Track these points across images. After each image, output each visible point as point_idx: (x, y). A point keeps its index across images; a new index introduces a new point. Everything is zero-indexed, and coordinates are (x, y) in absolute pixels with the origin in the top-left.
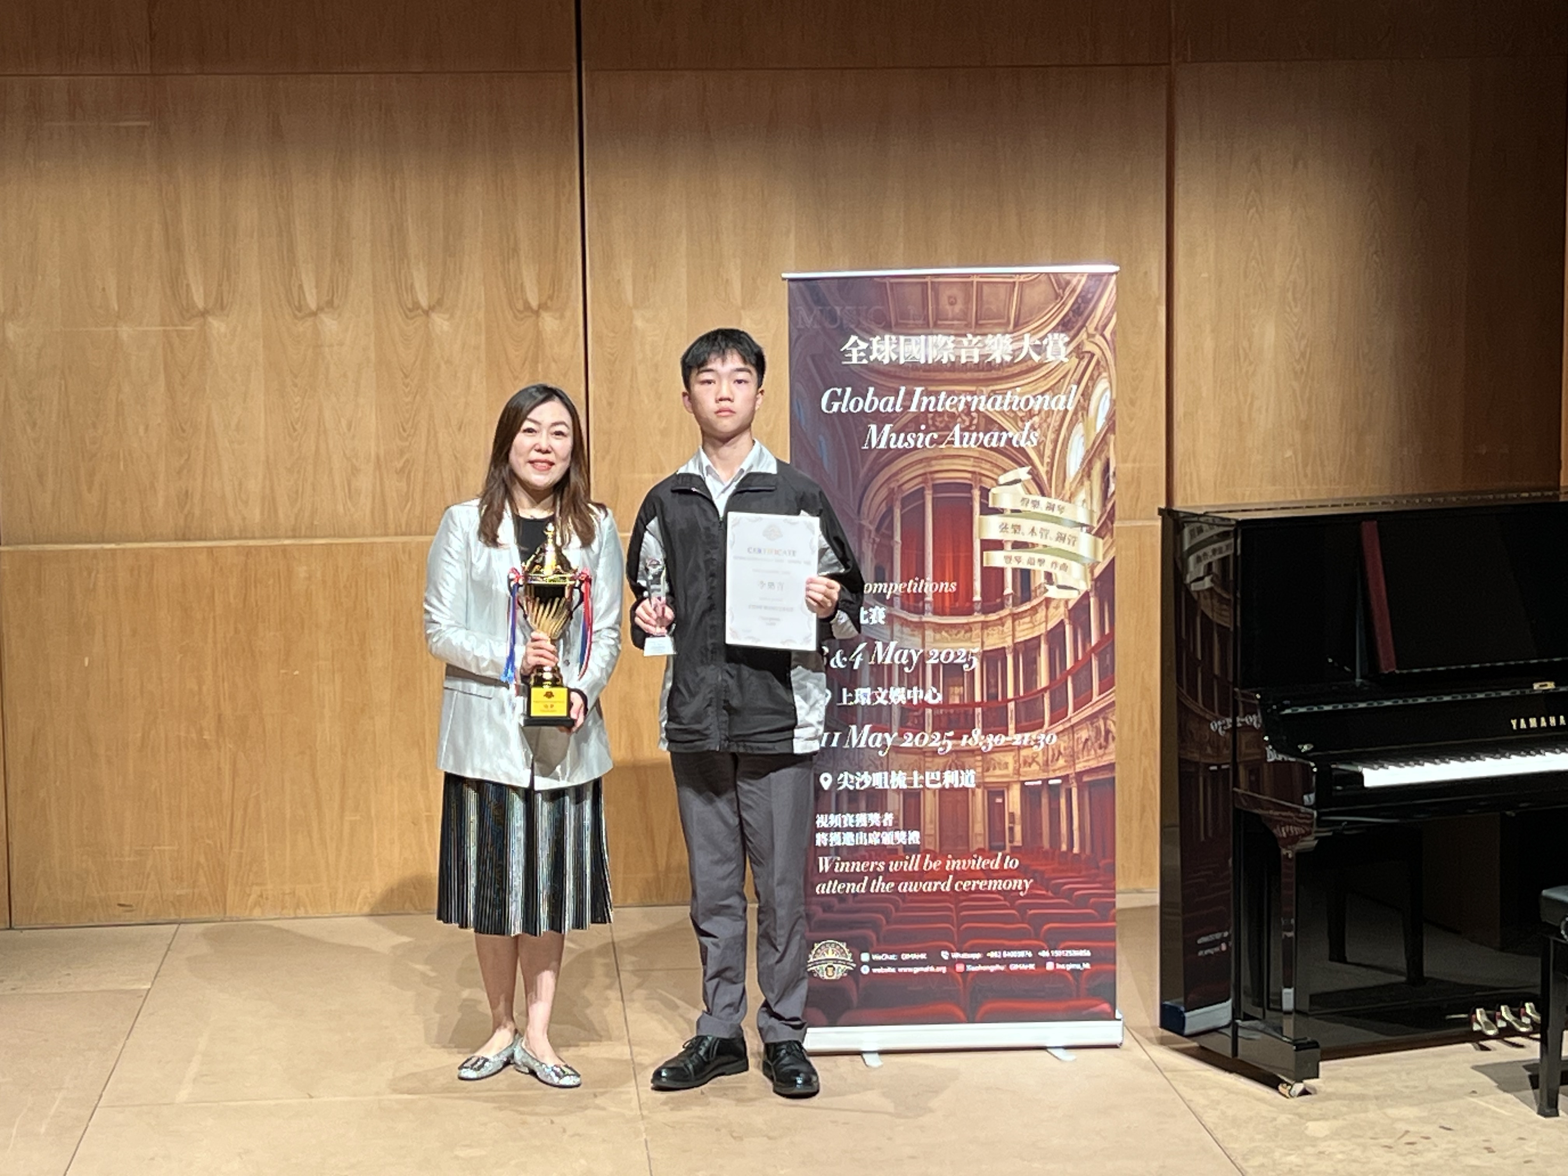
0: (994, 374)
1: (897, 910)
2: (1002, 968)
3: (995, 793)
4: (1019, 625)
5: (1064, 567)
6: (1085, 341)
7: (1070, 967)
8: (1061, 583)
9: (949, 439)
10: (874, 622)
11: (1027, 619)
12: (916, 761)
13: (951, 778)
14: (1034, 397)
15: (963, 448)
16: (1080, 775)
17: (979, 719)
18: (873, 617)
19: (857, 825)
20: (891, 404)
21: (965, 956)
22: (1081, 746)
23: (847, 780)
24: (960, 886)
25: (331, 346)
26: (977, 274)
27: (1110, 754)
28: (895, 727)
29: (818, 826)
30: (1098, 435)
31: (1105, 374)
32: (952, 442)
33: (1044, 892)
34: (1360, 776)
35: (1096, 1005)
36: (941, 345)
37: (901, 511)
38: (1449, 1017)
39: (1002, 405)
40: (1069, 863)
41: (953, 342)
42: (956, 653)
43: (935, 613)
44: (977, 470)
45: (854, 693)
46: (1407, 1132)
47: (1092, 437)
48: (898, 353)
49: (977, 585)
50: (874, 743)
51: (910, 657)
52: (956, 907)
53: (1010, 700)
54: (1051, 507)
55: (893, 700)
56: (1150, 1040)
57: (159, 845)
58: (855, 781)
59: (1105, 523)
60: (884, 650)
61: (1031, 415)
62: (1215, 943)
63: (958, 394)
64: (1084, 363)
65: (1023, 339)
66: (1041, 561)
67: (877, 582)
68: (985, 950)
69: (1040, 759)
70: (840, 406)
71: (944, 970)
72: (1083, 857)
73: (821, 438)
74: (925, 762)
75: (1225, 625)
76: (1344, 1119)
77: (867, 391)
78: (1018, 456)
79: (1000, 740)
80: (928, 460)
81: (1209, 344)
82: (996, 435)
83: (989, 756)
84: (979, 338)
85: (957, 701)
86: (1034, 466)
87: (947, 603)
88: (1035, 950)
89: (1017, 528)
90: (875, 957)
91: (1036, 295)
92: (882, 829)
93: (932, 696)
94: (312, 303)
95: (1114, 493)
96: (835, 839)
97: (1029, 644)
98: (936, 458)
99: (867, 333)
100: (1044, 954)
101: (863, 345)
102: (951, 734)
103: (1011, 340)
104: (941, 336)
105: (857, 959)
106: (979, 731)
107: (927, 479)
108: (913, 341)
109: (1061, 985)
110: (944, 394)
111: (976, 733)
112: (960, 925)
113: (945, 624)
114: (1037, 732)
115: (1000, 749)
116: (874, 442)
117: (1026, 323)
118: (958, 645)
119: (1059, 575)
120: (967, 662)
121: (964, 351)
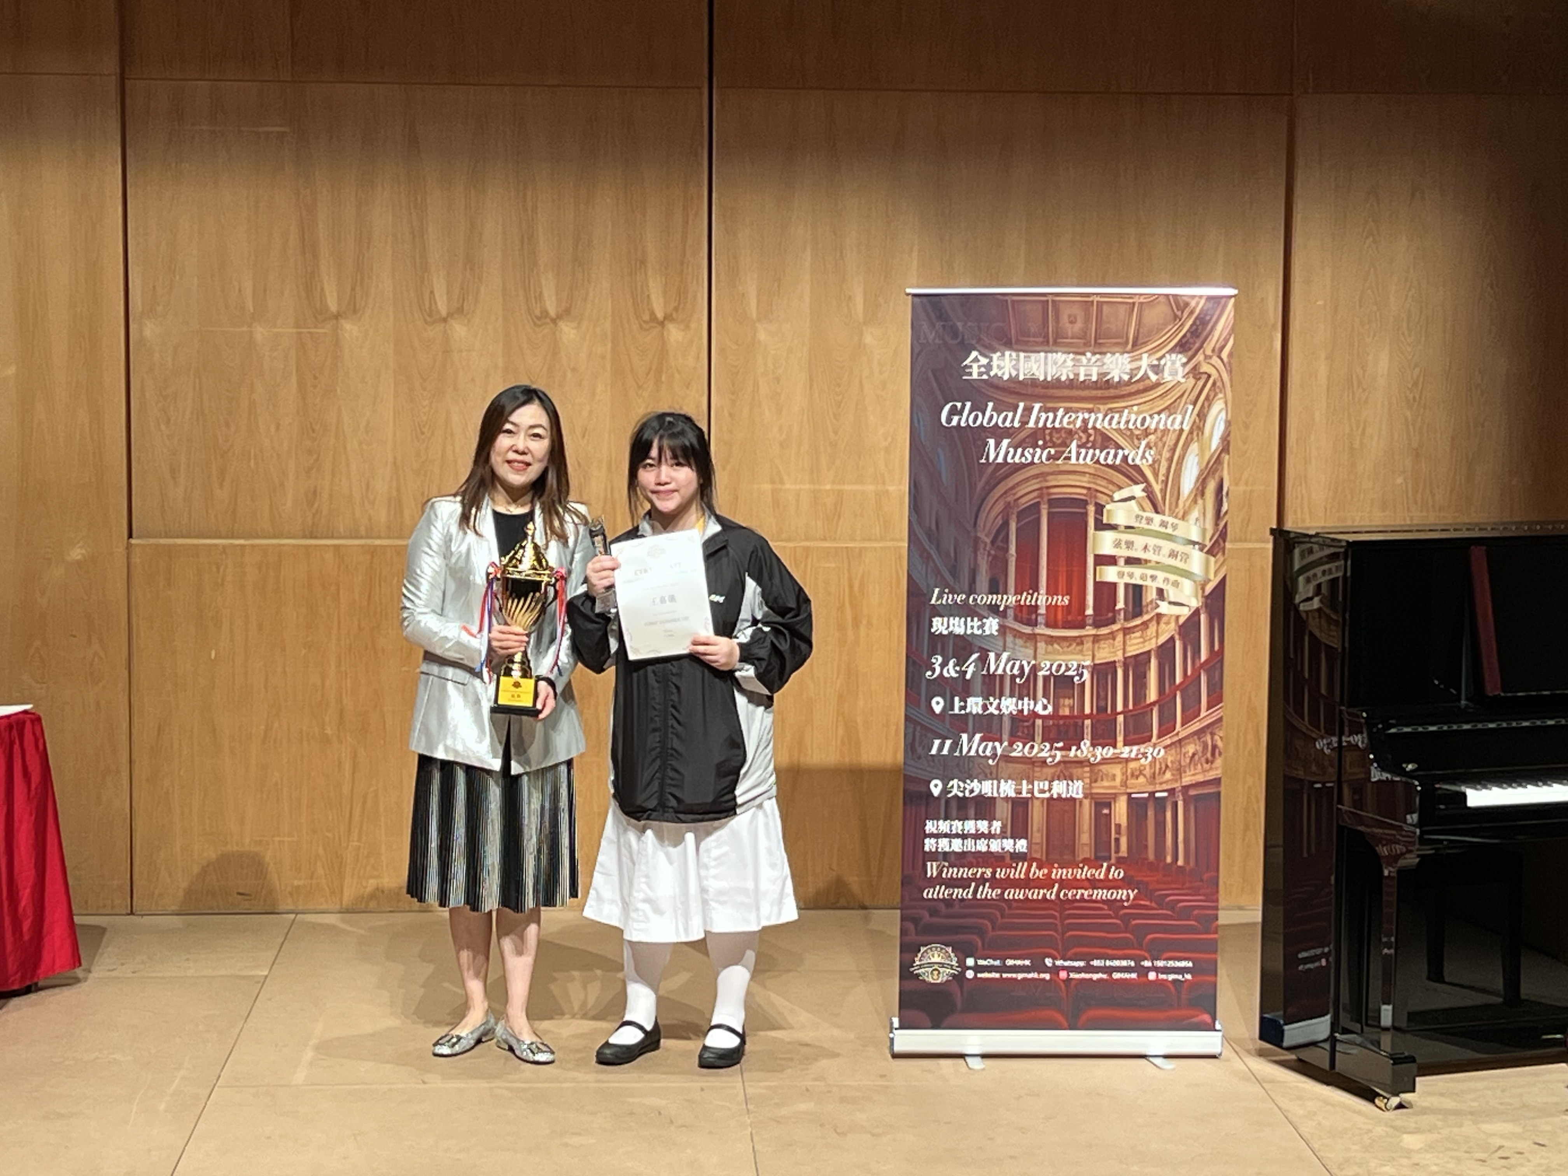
0: (1112, 392)
1: (1003, 916)
2: (1105, 976)
3: (1103, 804)
4: (1130, 639)
5: (1176, 584)
6: (1202, 363)
7: (1171, 977)
8: (1172, 599)
9: (1065, 455)
10: (988, 633)
11: (1138, 634)
12: (1025, 770)
13: (1059, 788)
14: (1151, 416)
15: (1079, 464)
16: (1186, 788)
17: (1088, 731)
18: (986, 628)
19: (966, 832)
20: (1011, 419)
21: (1067, 964)
22: (1188, 760)
23: (956, 787)
24: (1065, 895)
25: (460, 351)
26: (1097, 294)
27: (1217, 768)
28: (1005, 736)
29: (927, 832)
30: (1212, 456)
31: (1220, 395)
32: (1069, 458)
33: (1147, 903)
34: (1464, 796)
35: (1197, 1016)
36: (1060, 363)
37: (1017, 524)
38: (1545, 1037)
39: (1119, 423)
40: (1173, 873)
41: (1073, 360)
42: (1066, 665)
43: (1048, 625)
44: (1092, 486)
45: (966, 702)
46: (1501, 1147)
47: (1207, 458)
48: (1018, 370)
49: (1090, 599)
50: (984, 752)
51: (1022, 668)
52: (1061, 915)
53: (1120, 713)
54: (1164, 524)
55: (1004, 711)
56: (1248, 1052)
57: (279, 836)
58: (965, 788)
59: (1216, 541)
60: (996, 661)
61: (1147, 433)
62: (1317, 958)
63: (1077, 412)
64: (1200, 383)
65: (1141, 359)
66: (1153, 578)
67: (992, 593)
68: (1088, 958)
69: (1148, 772)
70: (960, 419)
71: (1047, 976)
72: (1188, 868)
73: (940, 450)
74: (1034, 771)
75: (1332, 645)
76: (1439, 1133)
77: (987, 406)
78: (1133, 474)
79: (1109, 752)
80: (1043, 475)
81: (1323, 370)
82: (1112, 452)
83: (1097, 768)
84: (1098, 356)
85: (1067, 713)
86: (1149, 484)
87: (1060, 616)
88: (1138, 959)
89: (1129, 545)
90: (981, 962)
91: (1153, 316)
92: (990, 836)
93: (1042, 707)
94: (443, 309)
95: (1226, 513)
96: (944, 845)
97: (1139, 658)
98: (1053, 473)
99: (987, 349)
100: (1147, 964)
101: (984, 361)
102: (1061, 745)
103: (1129, 360)
104: (1060, 354)
105: (962, 964)
106: (1088, 743)
107: (1042, 494)
108: (1033, 358)
109: (1163, 995)
110: (1061, 410)
111: (1085, 744)
112: (1064, 933)
113: (1057, 637)
114: (1145, 745)
115: (1108, 761)
116: (992, 457)
117: (1144, 343)
118: (1069, 657)
119: (1171, 592)
120: (1077, 675)
121: (1082, 369)
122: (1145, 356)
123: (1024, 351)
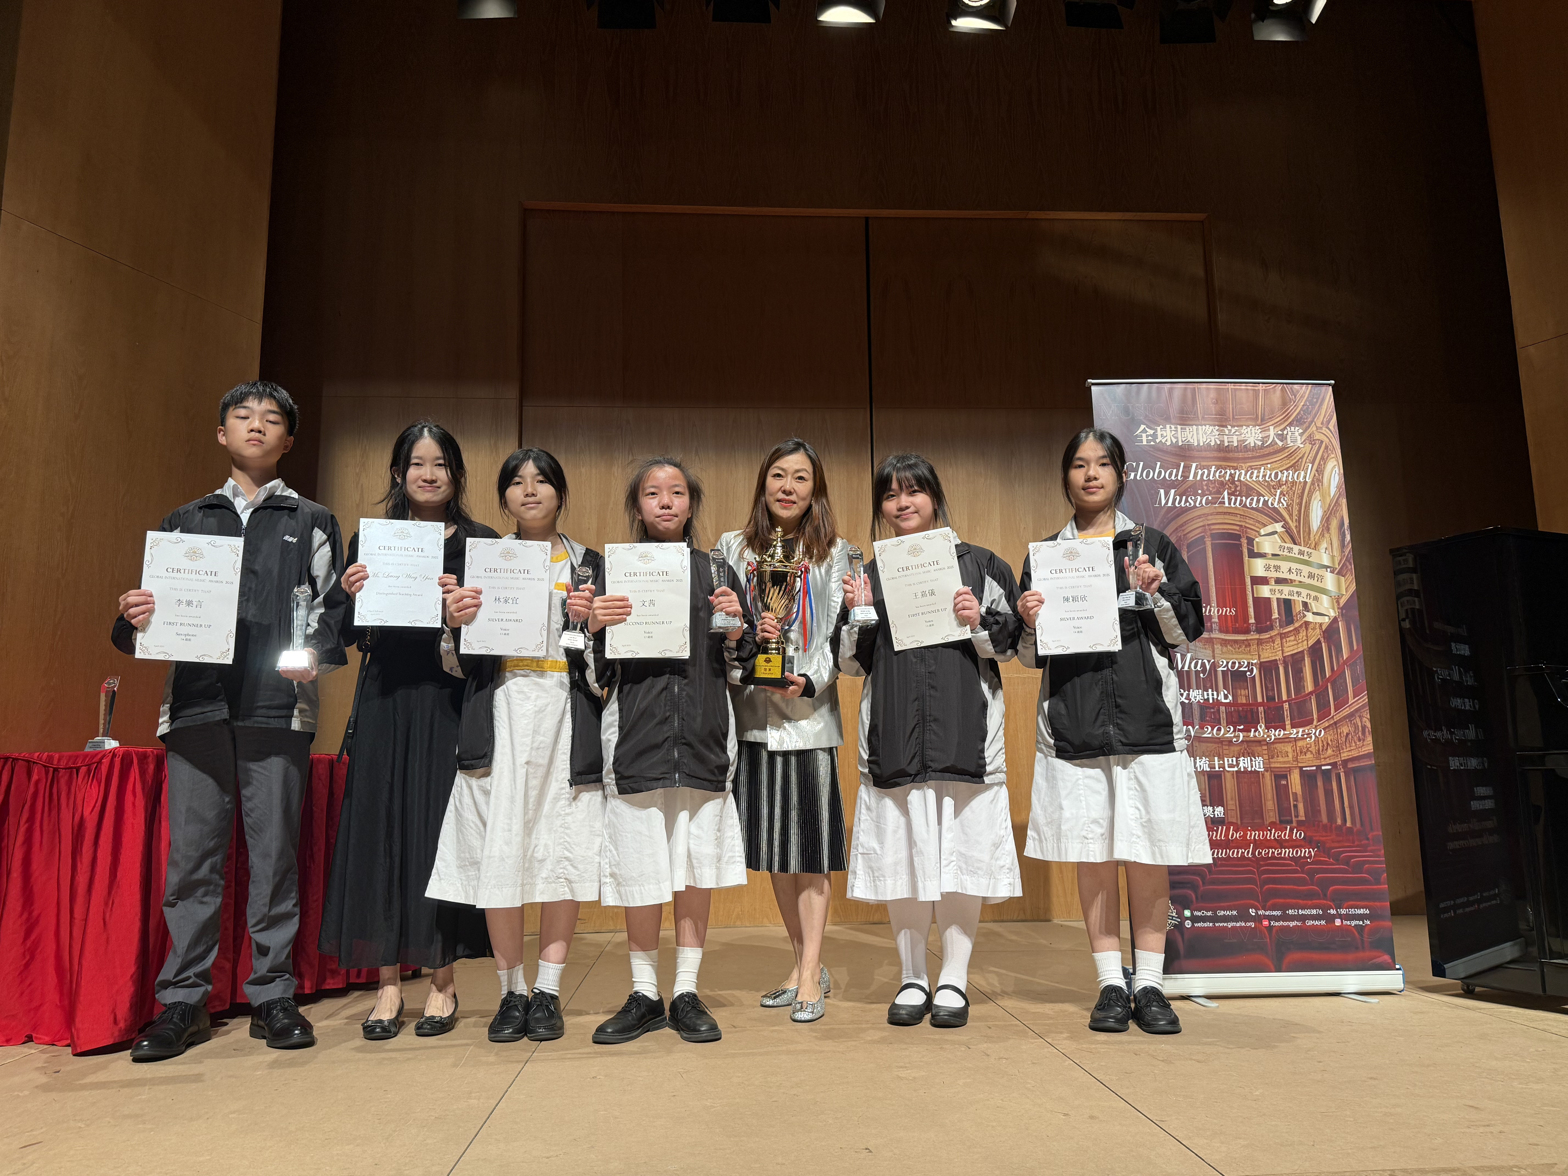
2: (1299, 924)
3: (1280, 776)
4: (1286, 642)
5: (1316, 599)
6: (1316, 433)
8: (1315, 611)
9: (1220, 500)
11: (1292, 638)
12: (1215, 748)
13: (1245, 763)
14: (1281, 471)
15: (1231, 508)
16: (1345, 762)
17: (1262, 716)
20: (1175, 475)
21: (1267, 913)
22: (1344, 739)
24: (1260, 853)
27: (1368, 745)
28: (1196, 721)
30: (1331, 501)
31: (1333, 456)
32: (1224, 503)
33: (1327, 859)
35: (1380, 957)
36: (1209, 433)
37: (1188, 553)
39: (1258, 477)
40: (1344, 833)
41: (1218, 430)
42: (1239, 663)
43: (1221, 631)
44: (1243, 524)
47: (1328, 501)
48: (1176, 438)
49: (1251, 610)
51: (1203, 665)
52: (1259, 871)
53: (1285, 701)
54: (1301, 553)
55: (1193, 699)
60: (1182, 660)
61: (1280, 484)
64: (1316, 448)
65: (1269, 430)
66: (1299, 594)
68: (1284, 908)
69: (1313, 749)
70: (1136, 476)
71: (1253, 924)
72: (1357, 828)
74: (1223, 749)
77: (1155, 466)
78: (1274, 515)
79: (1280, 733)
80: (1206, 515)
82: (1255, 498)
83: (1273, 746)
84: (1236, 428)
85: (1244, 701)
86: (1286, 523)
87: (1230, 624)
88: (1325, 908)
89: (1277, 568)
90: (1197, 913)
91: (1276, 399)
93: (1223, 697)
95: (1349, 543)
97: (1295, 657)
98: (1212, 514)
99: (1152, 423)
101: (1151, 432)
102: (1242, 727)
103: (1260, 430)
104: (1208, 426)
105: (1180, 915)
106: (1263, 726)
107: (1205, 529)
108: (1187, 429)
109: (1349, 939)
110: (1213, 467)
111: (1261, 727)
112: (1261, 888)
113: (1229, 640)
114: (1308, 727)
115: (1281, 740)
116: (1163, 502)
117: (1270, 418)
118: (1241, 656)
119: (1313, 605)
120: (1249, 670)
121: (1226, 437)
122: (1272, 428)
123: (1180, 425)
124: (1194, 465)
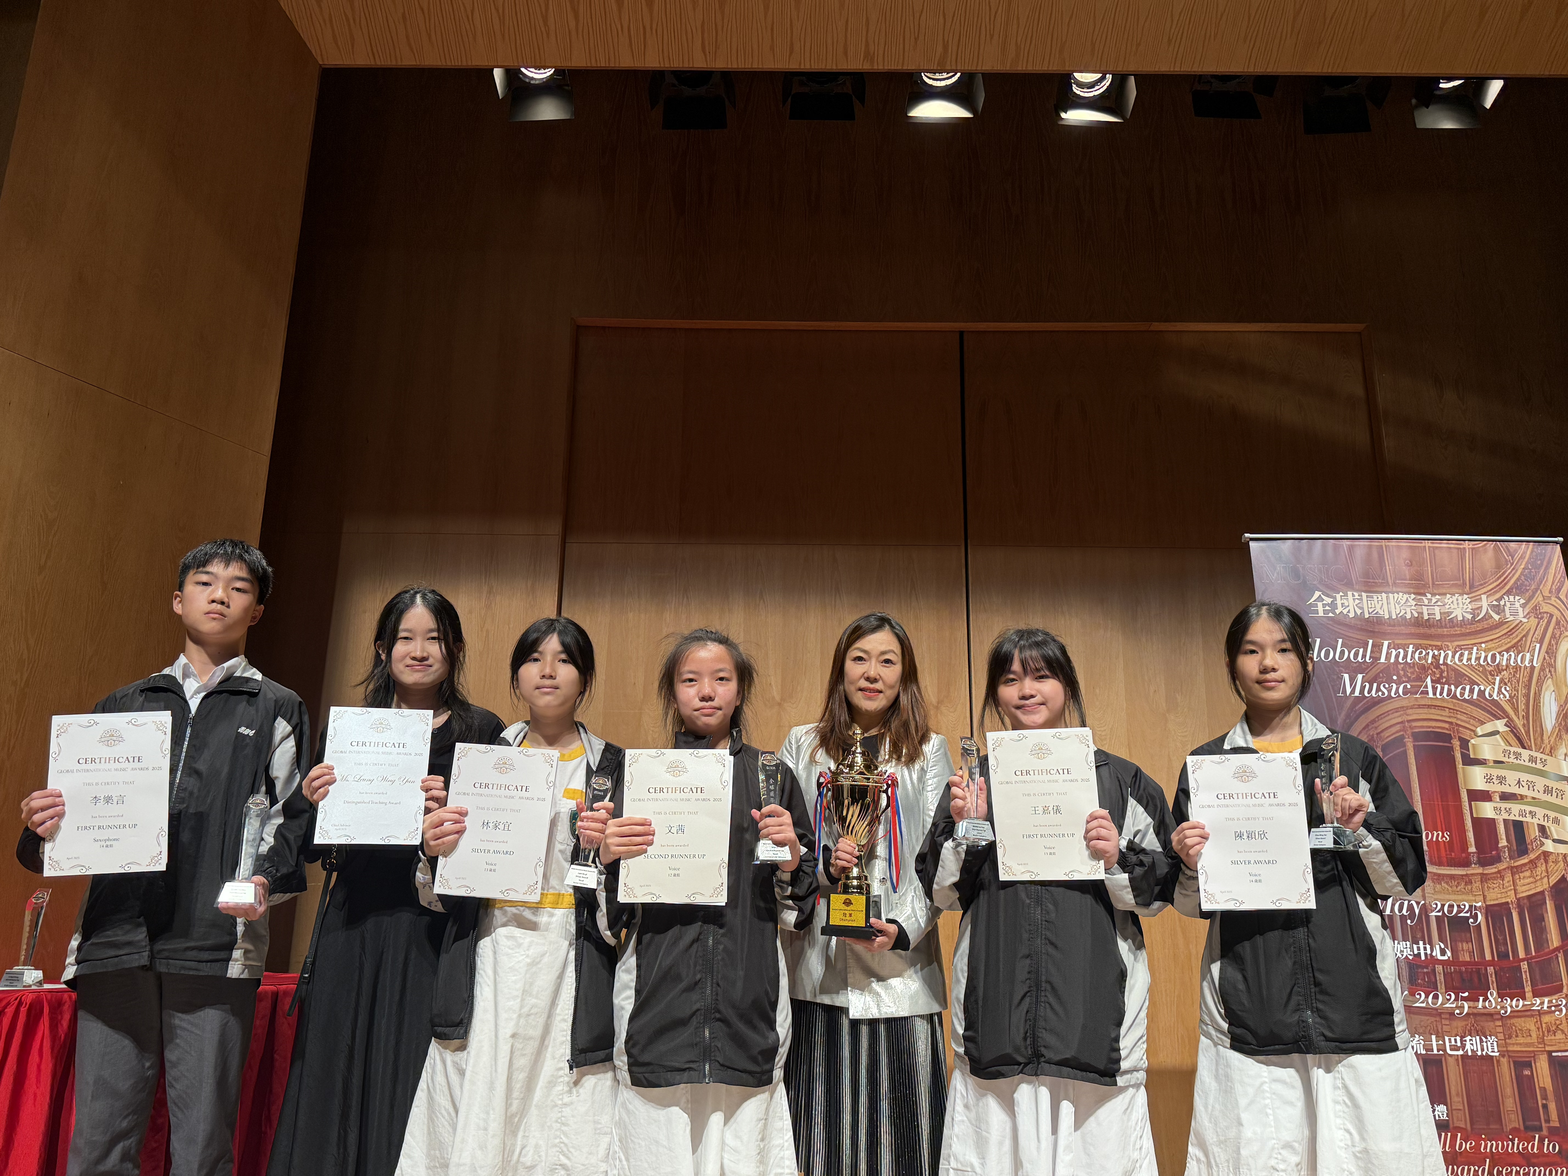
0: (1453, 631)
3: (1522, 1064)
4: (1520, 879)
5: (1556, 821)
6: (1542, 603)
8: (1556, 837)
9: (1422, 689)
11: (1528, 874)
12: (1432, 1023)
13: (1472, 1045)
14: (1500, 653)
15: (1437, 699)
17: (1492, 979)
20: (1362, 655)
24: (1500, 1172)
26: (1427, 540)
31: (1567, 633)
32: (1428, 693)
36: (1402, 602)
39: (1469, 659)
41: (1414, 600)
42: (1459, 906)
44: (1454, 720)
47: (1564, 693)
48: (1362, 608)
49: (1470, 835)
51: (1410, 907)
53: (1523, 960)
54: (1532, 759)
61: (1499, 669)
63: (1426, 648)
64: (1544, 623)
65: (1480, 599)
66: (1533, 814)
69: (1564, 1027)
74: (1442, 1025)
77: (1336, 642)
78: (1494, 710)
79: (1518, 1003)
80: (1404, 709)
82: (1468, 687)
83: (1509, 1022)
84: (1437, 597)
85: (1468, 959)
86: (1510, 720)
87: (1443, 853)
89: (1502, 780)
91: (1487, 560)
93: (1439, 952)
97: (1534, 899)
98: (1412, 707)
99: (1330, 589)
101: (1328, 600)
102: (1466, 994)
103: (1469, 600)
104: (1401, 594)
106: (1495, 993)
107: (1404, 727)
108: (1375, 598)
110: (1411, 646)
111: (1492, 994)
113: (1444, 875)
114: (1556, 997)
115: (1520, 1014)
116: (1349, 690)
117: (1481, 585)
118: (1460, 897)
119: (1553, 829)
120: (1471, 917)
121: (1425, 608)
122: (1484, 597)
123: (1365, 592)
124: (1386, 643)
